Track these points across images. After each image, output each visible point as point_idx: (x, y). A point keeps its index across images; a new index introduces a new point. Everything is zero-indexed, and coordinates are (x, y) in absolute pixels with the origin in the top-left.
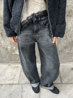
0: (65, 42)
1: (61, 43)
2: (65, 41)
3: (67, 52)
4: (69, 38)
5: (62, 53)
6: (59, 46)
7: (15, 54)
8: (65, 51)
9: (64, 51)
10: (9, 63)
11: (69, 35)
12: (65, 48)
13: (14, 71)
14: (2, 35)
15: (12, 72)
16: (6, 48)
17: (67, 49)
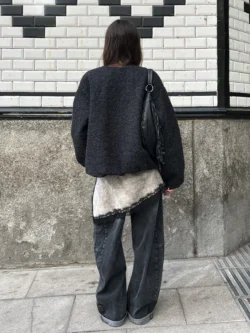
15: (12, 282)
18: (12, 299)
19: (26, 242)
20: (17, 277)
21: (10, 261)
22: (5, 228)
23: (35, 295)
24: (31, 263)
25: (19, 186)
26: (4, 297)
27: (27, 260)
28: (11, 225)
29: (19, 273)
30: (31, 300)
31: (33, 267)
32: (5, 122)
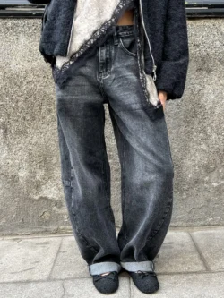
0: (203, 150)
1: (192, 152)
2: (204, 147)
3: (215, 184)
4: (214, 136)
5: (198, 190)
6: (187, 162)
7: (41, 198)
8: (209, 182)
9: (204, 182)
10: (17, 235)
11: (214, 125)
12: (208, 170)
13: (33, 253)
14: (5, 132)
15: (27, 254)
16: (13, 177)
17: (214, 175)
18: (28, 282)
19: (46, 198)
20: (34, 246)
21: (24, 224)
22: (14, 179)
23: (64, 276)
24: (53, 227)
25: (34, 118)
26: (16, 278)
27: (47, 223)
28: (23, 174)
29: (36, 241)
30: (58, 283)
31: (56, 232)
32: (10, 23)
